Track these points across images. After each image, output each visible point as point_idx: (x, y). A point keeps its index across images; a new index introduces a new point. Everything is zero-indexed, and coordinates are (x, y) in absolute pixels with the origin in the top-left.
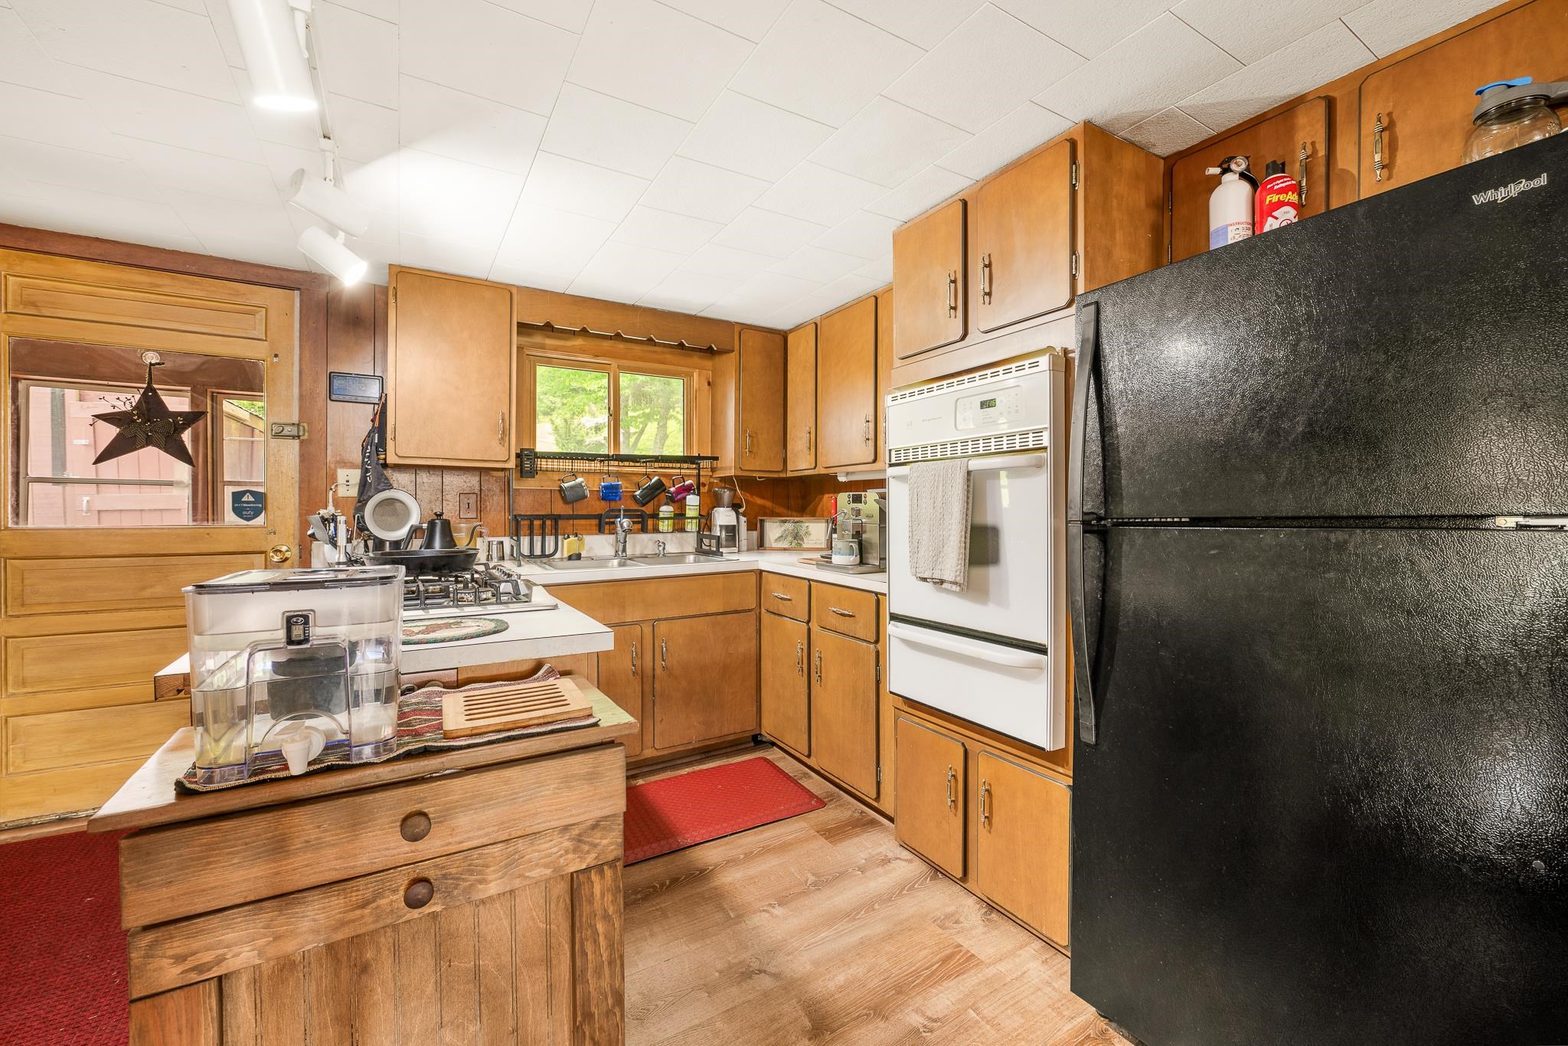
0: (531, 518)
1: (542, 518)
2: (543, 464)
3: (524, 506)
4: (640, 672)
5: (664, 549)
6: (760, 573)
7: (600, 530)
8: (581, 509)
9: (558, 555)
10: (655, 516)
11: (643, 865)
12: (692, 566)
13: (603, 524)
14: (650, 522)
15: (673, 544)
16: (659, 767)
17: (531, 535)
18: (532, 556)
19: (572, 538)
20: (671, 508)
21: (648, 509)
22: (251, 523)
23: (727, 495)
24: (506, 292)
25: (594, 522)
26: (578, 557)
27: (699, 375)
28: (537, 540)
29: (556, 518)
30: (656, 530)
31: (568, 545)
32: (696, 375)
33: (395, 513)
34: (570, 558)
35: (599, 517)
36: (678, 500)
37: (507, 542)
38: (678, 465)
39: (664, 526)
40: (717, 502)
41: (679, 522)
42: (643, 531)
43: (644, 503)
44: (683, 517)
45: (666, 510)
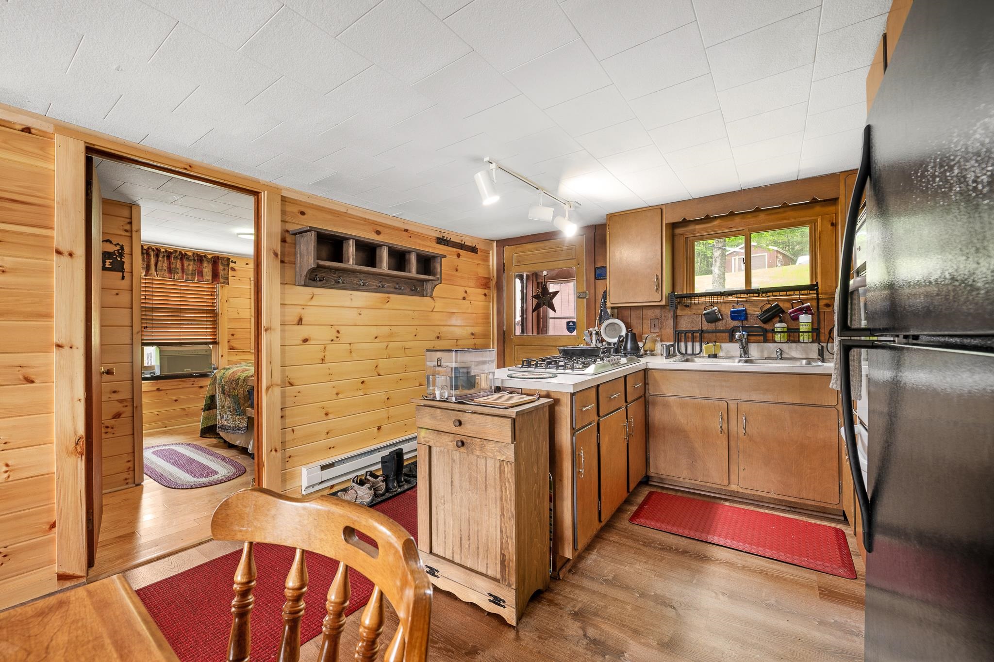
0: (686, 332)
1: (693, 332)
3: (683, 325)
4: (726, 432)
5: (781, 354)
7: (731, 340)
8: (718, 326)
9: (703, 354)
10: (772, 330)
11: (678, 537)
12: (801, 366)
13: (734, 335)
14: (770, 335)
15: (793, 350)
16: (748, 501)
17: (693, 342)
18: (686, 354)
19: (711, 344)
20: (784, 325)
21: (767, 326)
22: (572, 334)
24: (660, 209)
25: (727, 334)
26: (715, 356)
27: (822, 220)
28: (689, 345)
29: (701, 332)
30: (774, 341)
31: (708, 347)
32: (819, 221)
33: (615, 330)
34: (709, 356)
35: (731, 331)
36: (792, 319)
38: (797, 292)
39: (778, 337)
41: (793, 335)
42: (766, 340)
43: (765, 321)
44: (797, 331)
45: (779, 326)
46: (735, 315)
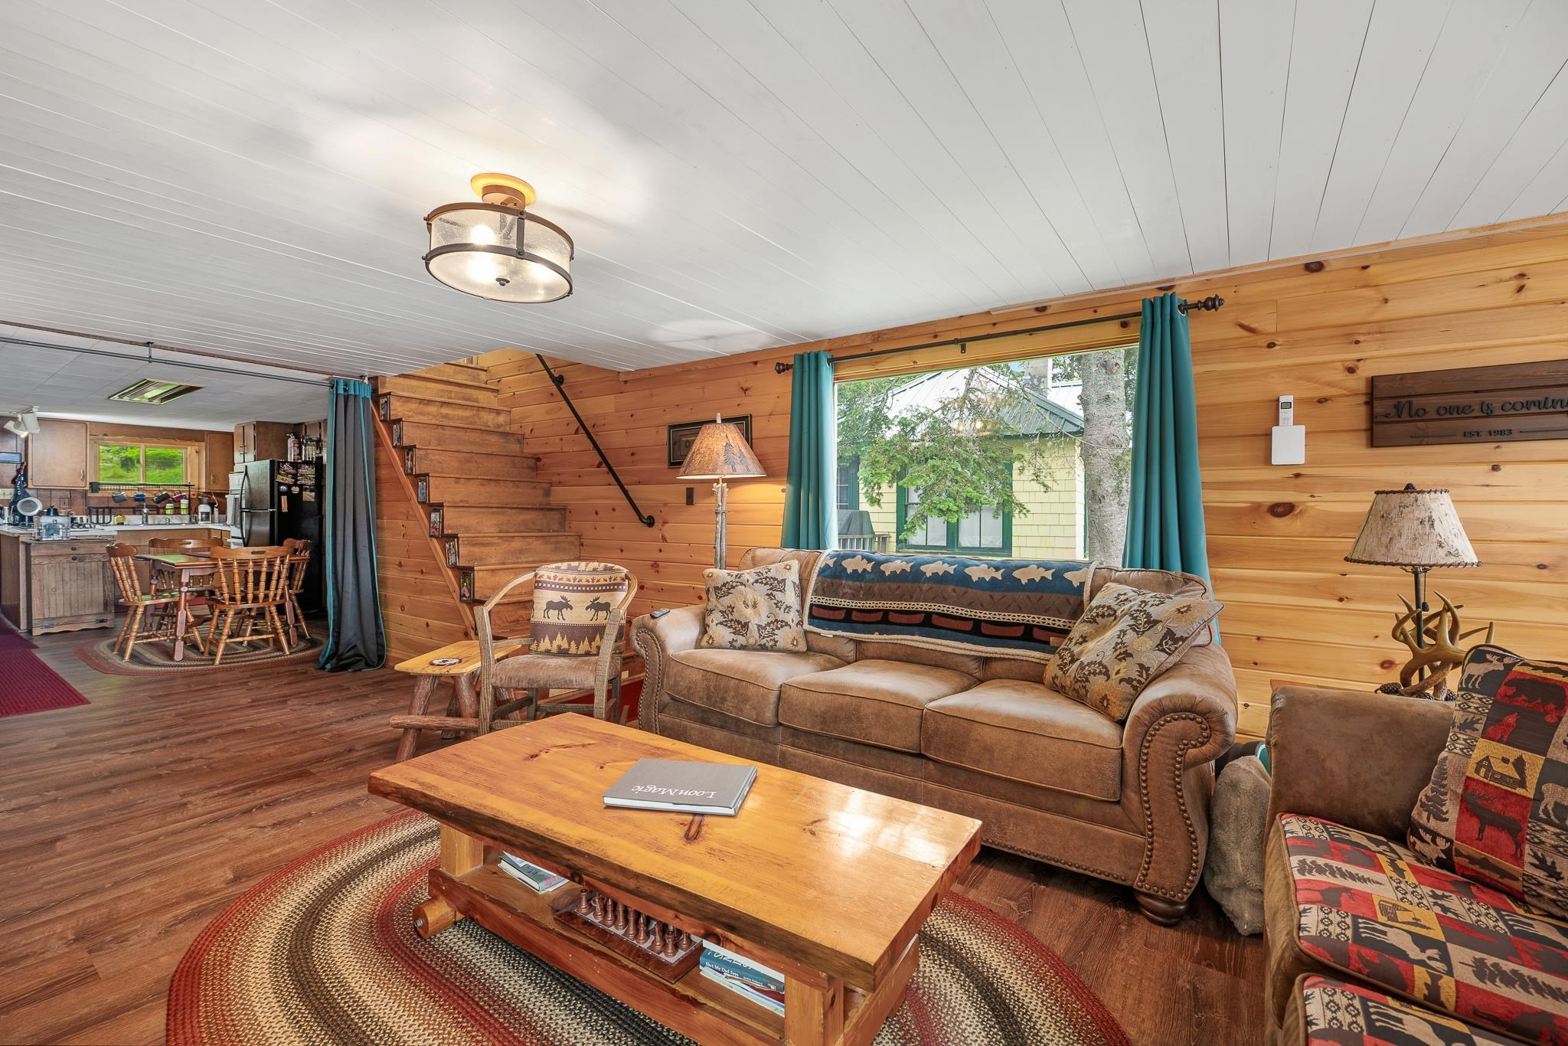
0: (97, 508)
1: (103, 508)
2: (103, 487)
3: (93, 503)
5: (170, 520)
6: (209, 529)
7: (134, 513)
8: (124, 504)
9: (112, 523)
10: (164, 508)
12: (183, 526)
13: (136, 511)
14: (161, 511)
15: (175, 519)
17: (97, 515)
18: (98, 523)
19: (119, 516)
20: (172, 505)
21: (159, 505)
23: (205, 500)
24: (84, 424)
25: (131, 510)
26: (122, 524)
27: (191, 449)
28: (100, 517)
29: (110, 509)
30: (164, 513)
31: (115, 519)
33: (30, 506)
34: (118, 523)
35: (133, 508)
36: (177, 501)
37: (85, 518)
38: (178, 487)
39: (168, 512)
40: (201, 502)
41: (177, 510)
42: (158, 513)
43: (158, 502)
44: (179, 508)
45: (169, 506)
46: (136, 500)
